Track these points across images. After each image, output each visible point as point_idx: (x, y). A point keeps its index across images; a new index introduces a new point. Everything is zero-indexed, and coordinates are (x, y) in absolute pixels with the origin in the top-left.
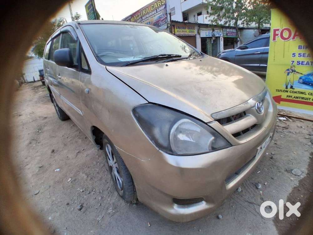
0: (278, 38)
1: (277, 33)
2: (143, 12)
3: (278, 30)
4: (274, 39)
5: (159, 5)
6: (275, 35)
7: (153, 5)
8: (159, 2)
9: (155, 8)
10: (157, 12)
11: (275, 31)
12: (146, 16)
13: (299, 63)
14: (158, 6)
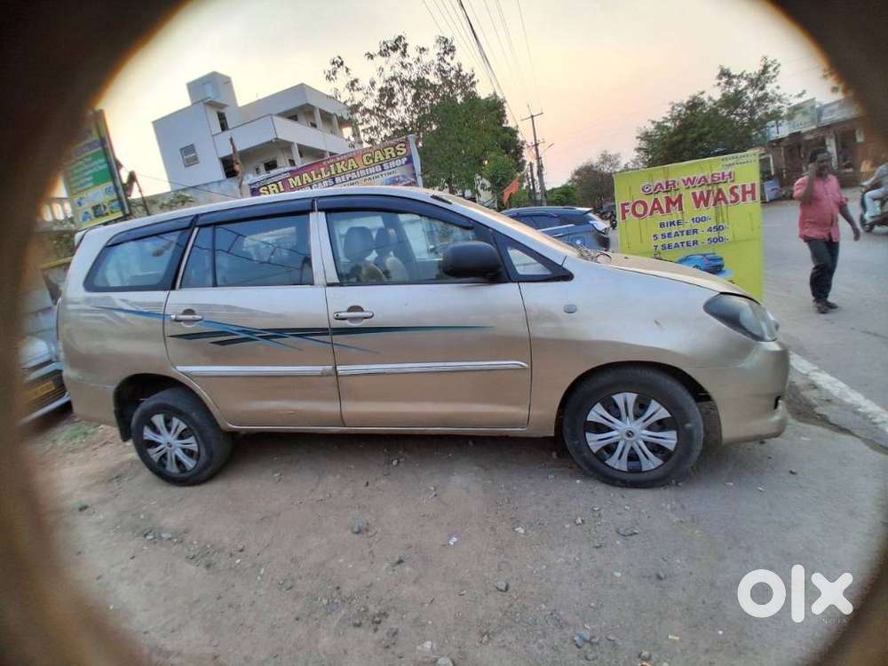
0: (629, 216)
1: (626, 208)
2: (339, 167)
3: (628, 204)
4: (624, 218)
5: (390, 155)
6: (624, 211)
7: (370, 155)
8: (389, 151)
9: (376, 161)
10: (383, 170)
11: (623, 205)
12: (348, 176)
13: (664, 247)
14: (385, 157)
